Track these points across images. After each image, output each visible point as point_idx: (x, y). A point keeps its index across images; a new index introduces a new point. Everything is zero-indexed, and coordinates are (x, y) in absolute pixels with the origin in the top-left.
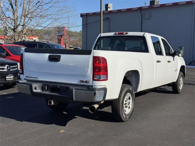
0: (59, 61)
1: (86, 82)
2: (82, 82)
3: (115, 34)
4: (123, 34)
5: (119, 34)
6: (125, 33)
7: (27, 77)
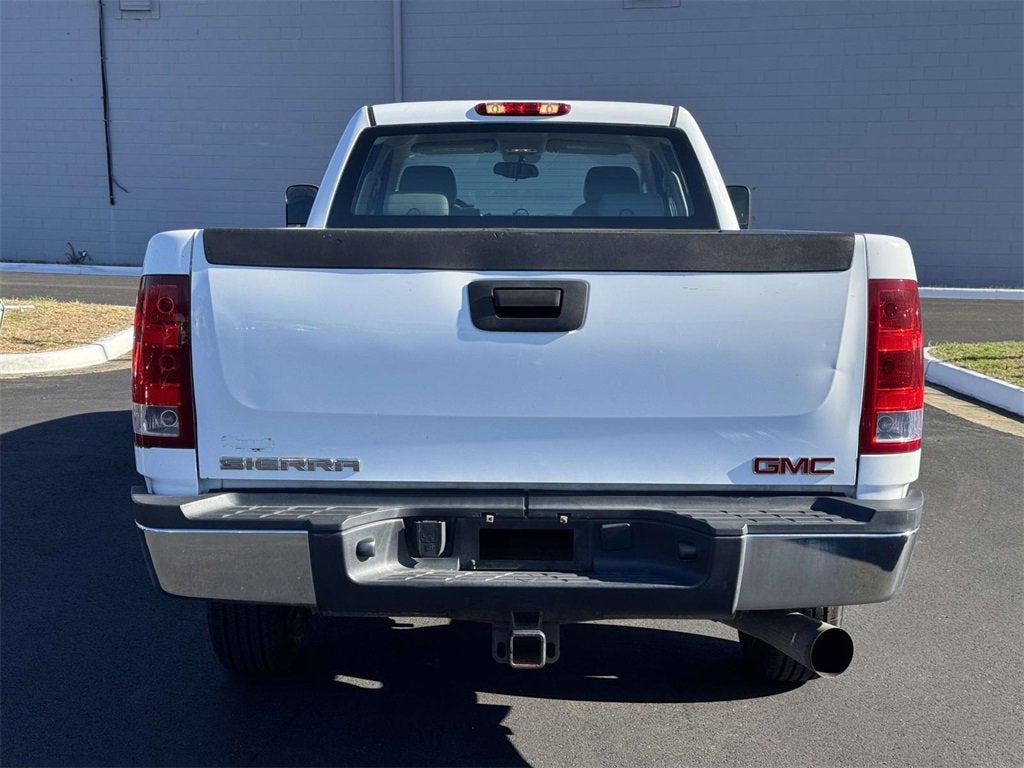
0: (576, 324)
1: (806, 465)
2: (779, 466)
3: (481, 110)
4: (533, 110)
5: (512, 110)
6: (548, 106)
7: (227, 464)
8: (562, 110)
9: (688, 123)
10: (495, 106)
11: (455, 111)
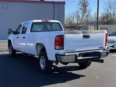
5: (45, 21)
8: (50, 21)
9: (60, 22)
10: (44, 20)
11: (40, 21)
